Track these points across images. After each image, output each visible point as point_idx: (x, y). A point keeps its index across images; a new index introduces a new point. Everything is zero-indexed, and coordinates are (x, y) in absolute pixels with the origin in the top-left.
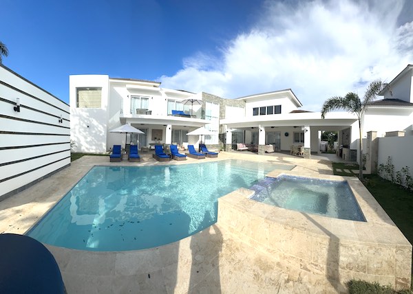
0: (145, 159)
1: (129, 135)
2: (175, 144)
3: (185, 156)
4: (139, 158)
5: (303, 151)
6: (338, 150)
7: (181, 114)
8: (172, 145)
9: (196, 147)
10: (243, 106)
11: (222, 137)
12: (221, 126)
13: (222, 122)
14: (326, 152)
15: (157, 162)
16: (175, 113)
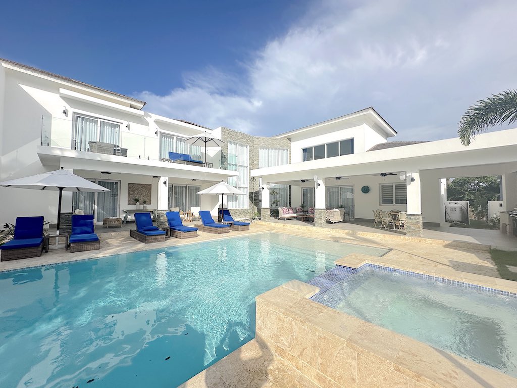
0: (112, 241)
5: (403, 220)
7: (187, 160)
8: (170, 212)
9: (214, 213)
10: (286, 148)
11: (255, 198)
12: (253, 179)
13: (254, 173)
15: (141, 246)
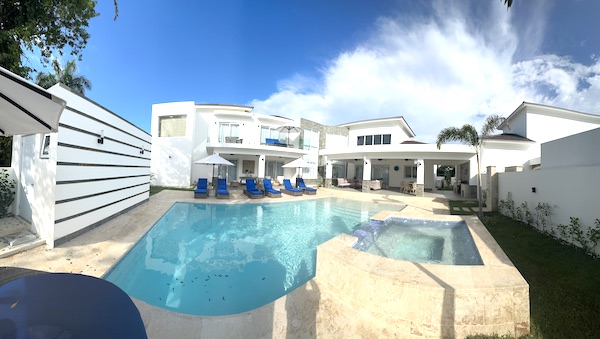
0: (234, 195)
1: (216, 167)
2: (269, 178)
3: (280, 192)
4: (228, 194)
5: (415, 188)
6: (456, 187)
7: (276, 143)
8: (265, 180)
9: (293, 181)
10: (346, 134)
11: (321, 170)
12: (321, 157)
13: (322, 152)
14: (442, 188)
15: (249, 200)
16: (269, 141)
